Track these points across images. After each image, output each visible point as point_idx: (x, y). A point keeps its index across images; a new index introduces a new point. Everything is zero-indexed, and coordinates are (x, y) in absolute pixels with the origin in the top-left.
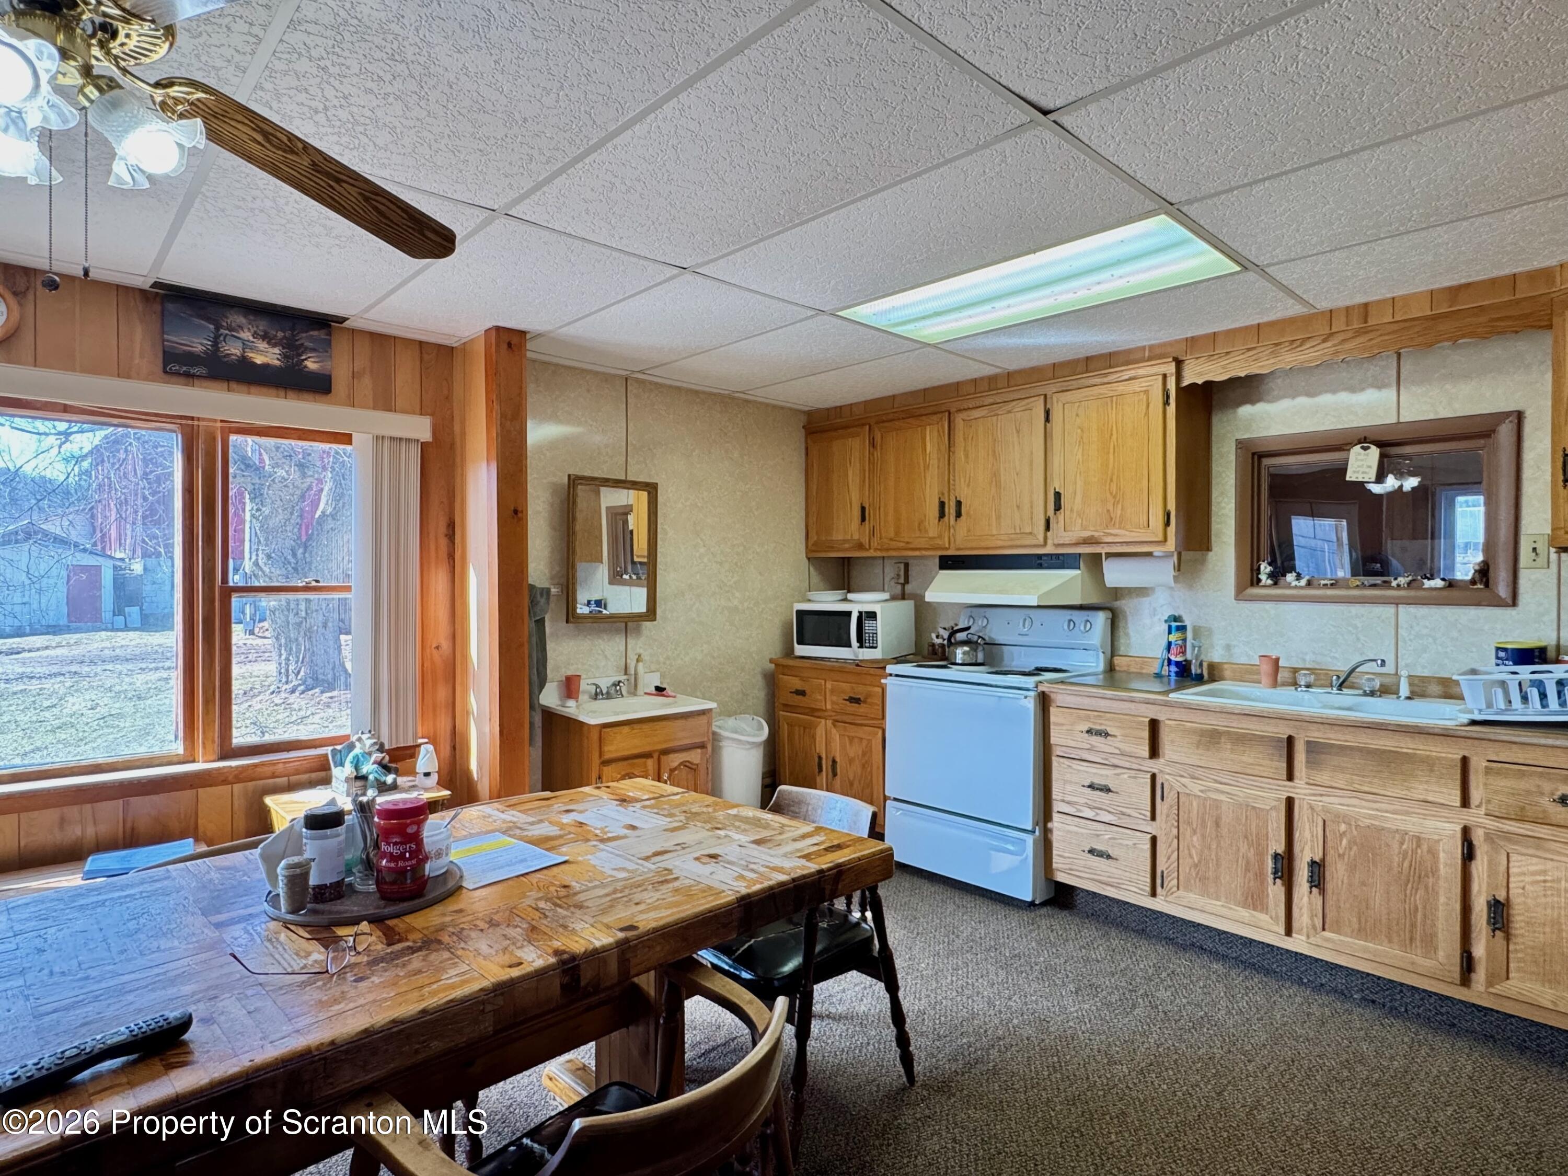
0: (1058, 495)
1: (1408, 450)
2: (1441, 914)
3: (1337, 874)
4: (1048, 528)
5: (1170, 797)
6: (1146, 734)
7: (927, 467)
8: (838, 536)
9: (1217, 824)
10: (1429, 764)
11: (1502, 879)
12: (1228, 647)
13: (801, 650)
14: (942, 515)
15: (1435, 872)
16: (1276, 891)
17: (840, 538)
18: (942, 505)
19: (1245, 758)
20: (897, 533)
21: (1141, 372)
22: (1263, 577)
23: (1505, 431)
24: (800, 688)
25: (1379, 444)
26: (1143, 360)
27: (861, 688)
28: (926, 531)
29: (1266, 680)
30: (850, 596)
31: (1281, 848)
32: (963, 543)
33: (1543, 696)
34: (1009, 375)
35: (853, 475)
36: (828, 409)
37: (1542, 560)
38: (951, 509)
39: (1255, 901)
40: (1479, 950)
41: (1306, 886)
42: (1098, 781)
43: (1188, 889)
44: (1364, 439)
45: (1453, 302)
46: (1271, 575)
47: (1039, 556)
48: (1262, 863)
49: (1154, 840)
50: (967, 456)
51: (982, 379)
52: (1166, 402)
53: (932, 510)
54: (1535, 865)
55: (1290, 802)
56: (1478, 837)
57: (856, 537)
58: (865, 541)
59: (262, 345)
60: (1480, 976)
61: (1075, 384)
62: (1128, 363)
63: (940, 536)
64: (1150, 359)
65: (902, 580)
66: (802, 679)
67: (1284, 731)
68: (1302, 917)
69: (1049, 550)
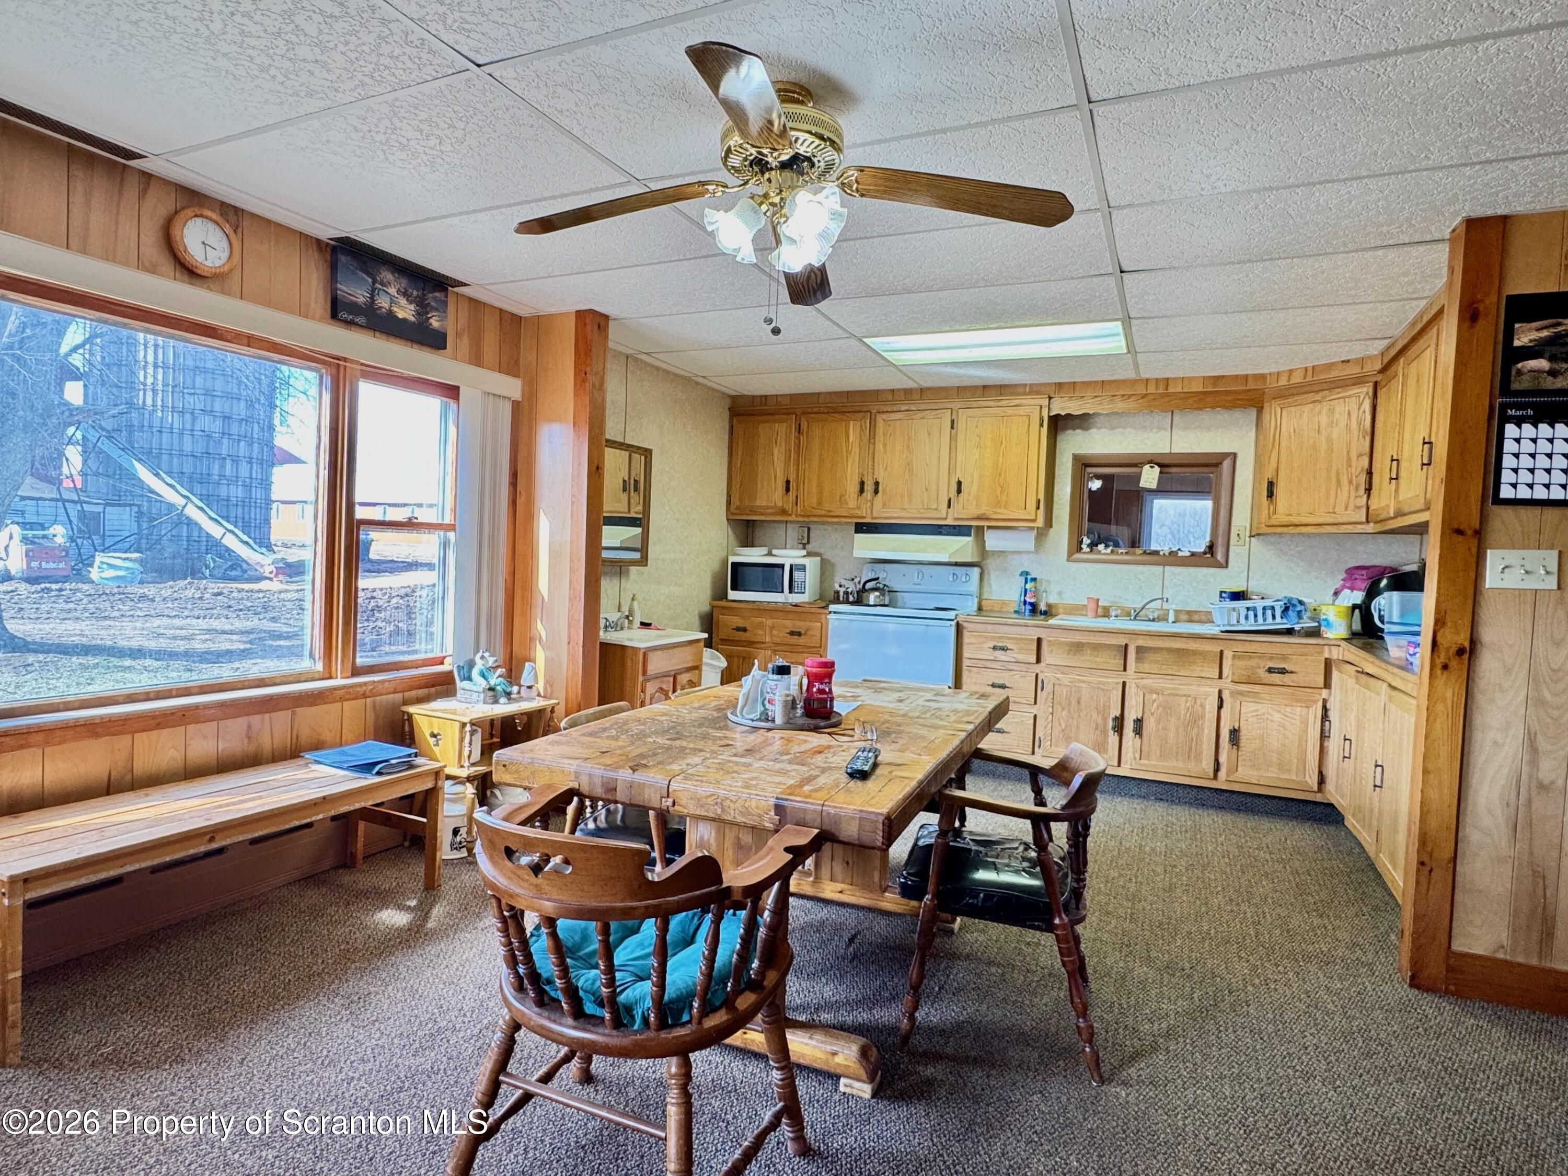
0: (959, 483)
1: (1173, 470)
2: (1205, 741)
3: (1150, 725)
4: (949, 506)
5: (1048, 688)
6: (1035, 647)
7: (849, 453)
8: (761, 502)
9: (1079, 703)
10: (1203, 655)
11: (1237, 717)
12: (1060, 594)
13: (733, 595)
14: (862, 491)
15: (1203, 717)
16: (1113, 738)
17: (764, 504)
18: (862, 484)
19: (1098, 659)
20: (820, 503)
21: (1024, 402)
22: (1084, 546)
23: (1227, 464)
24: (740, 625)
25: (1160, 465)
26: (1025, 394)
27: (801, 624)
28: (847, 503)
29: (1091, 613)
30: (774, 552)
31: (1118, 713)
32: (880, 512)
33: (1256, 616)
34: (922, 390)
35: (778, 455)
36: (754, 397)
37: (1241, 542)
38: (869, 487)
39: (1101, 747)
40: (1223, 759)
41: (1132, 734)
42: (997, 681)
43: (1057, 746)
44: (1152, 460)
45: (1215, 385)
46: (1089, 546)
47: (940, 526)
48: (1105, 724)
49: (1035, 717)
50: (885, 446)
51: (899, 390)
52: (1041, 425)
53: (853, 488)
54: (1253, 706)
55: (1124, 684)
56: (1226, 695)
57: (780, 504)
58: (789, 507)
59: (403, 301)
60: (1222, 774)
61: (974, 404)
62: (1013, 394)
63: (859, 508)
64: (1030, 393)
65: (805, 541)
66: (743, 618)
67: (1122, 641)
68: (1128, 755)
69: (949, 522)
